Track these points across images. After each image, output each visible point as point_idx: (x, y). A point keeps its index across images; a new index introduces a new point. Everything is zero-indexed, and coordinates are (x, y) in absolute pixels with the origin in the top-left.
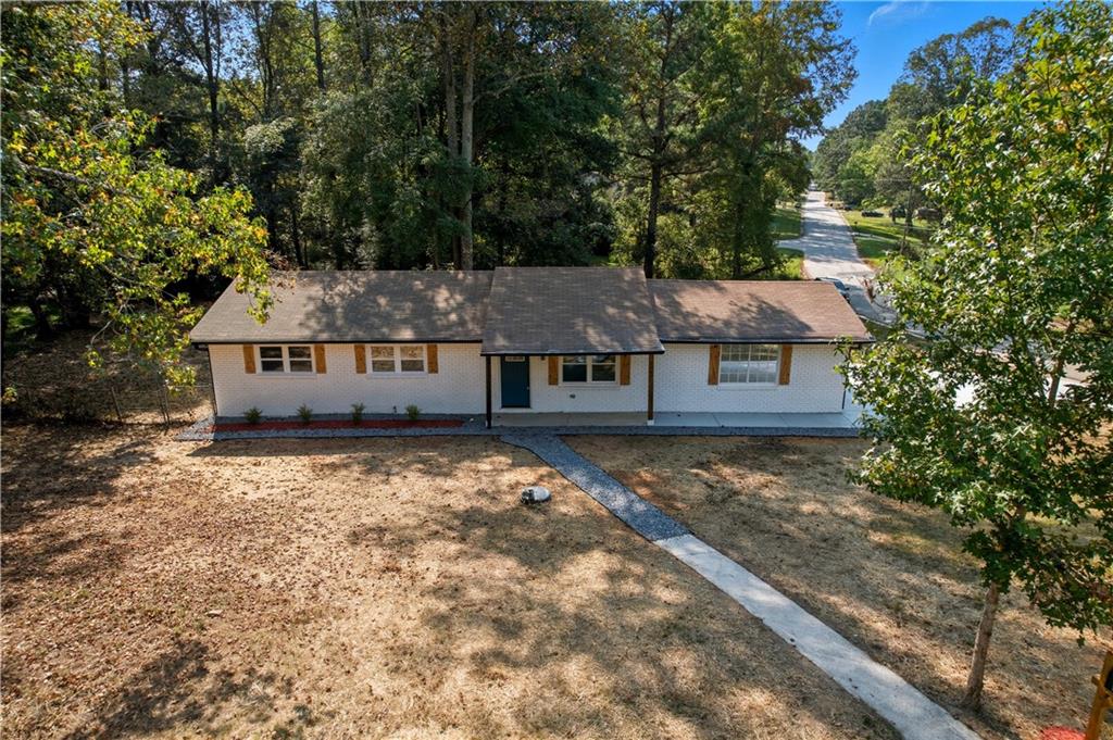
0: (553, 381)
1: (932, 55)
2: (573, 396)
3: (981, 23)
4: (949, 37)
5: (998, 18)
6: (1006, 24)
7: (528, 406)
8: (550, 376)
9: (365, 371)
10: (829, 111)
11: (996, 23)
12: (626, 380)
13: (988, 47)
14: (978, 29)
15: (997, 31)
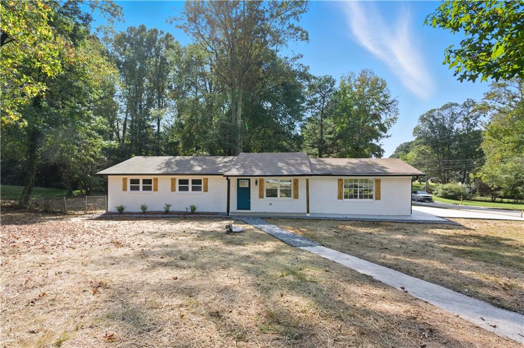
0: (261, 196)
1: (429, 116)
2: (271, 204)
3: (446, 105)
4: (435, 110)
5: (453, 103)
6: (457, 105)
7: (250, 209)
8: (260, 194)
9: (175, 191)
10: (389, 128)
11: (453, 104)
12: (296, 197)
13: (451, 113)
14: (445, 107)
15: (454, 107)
